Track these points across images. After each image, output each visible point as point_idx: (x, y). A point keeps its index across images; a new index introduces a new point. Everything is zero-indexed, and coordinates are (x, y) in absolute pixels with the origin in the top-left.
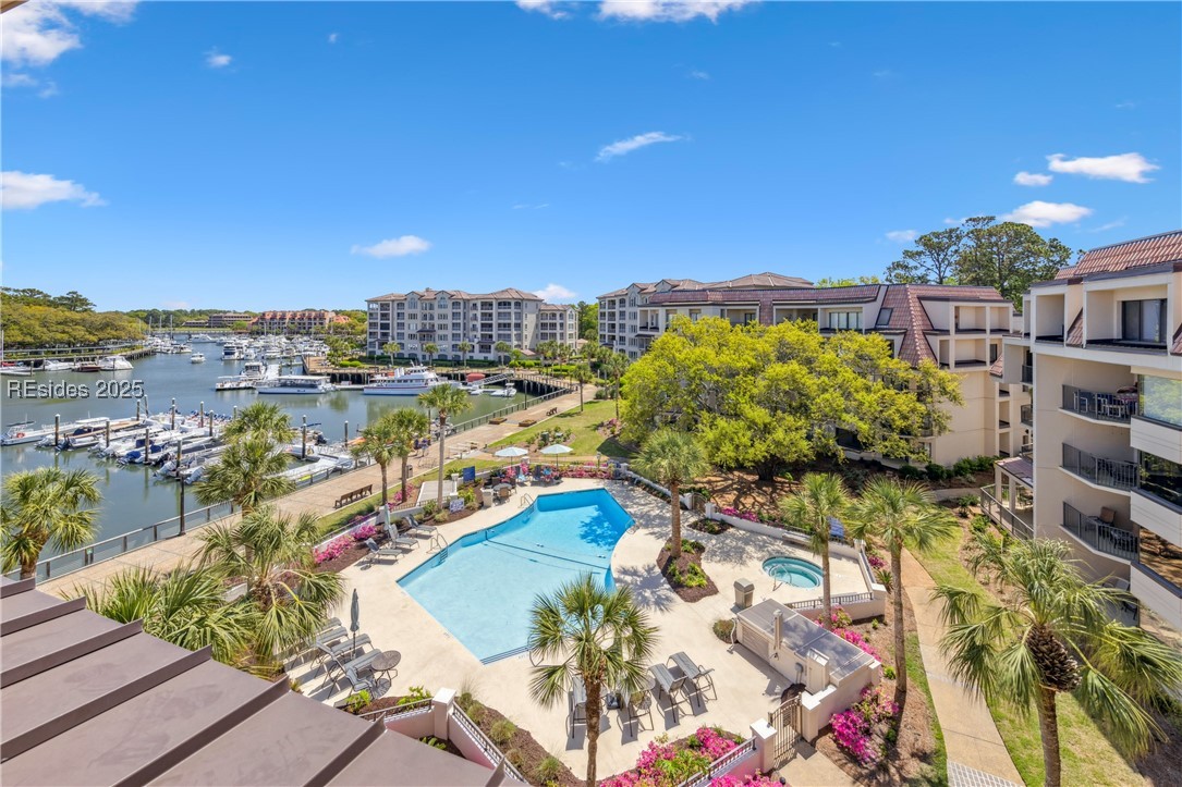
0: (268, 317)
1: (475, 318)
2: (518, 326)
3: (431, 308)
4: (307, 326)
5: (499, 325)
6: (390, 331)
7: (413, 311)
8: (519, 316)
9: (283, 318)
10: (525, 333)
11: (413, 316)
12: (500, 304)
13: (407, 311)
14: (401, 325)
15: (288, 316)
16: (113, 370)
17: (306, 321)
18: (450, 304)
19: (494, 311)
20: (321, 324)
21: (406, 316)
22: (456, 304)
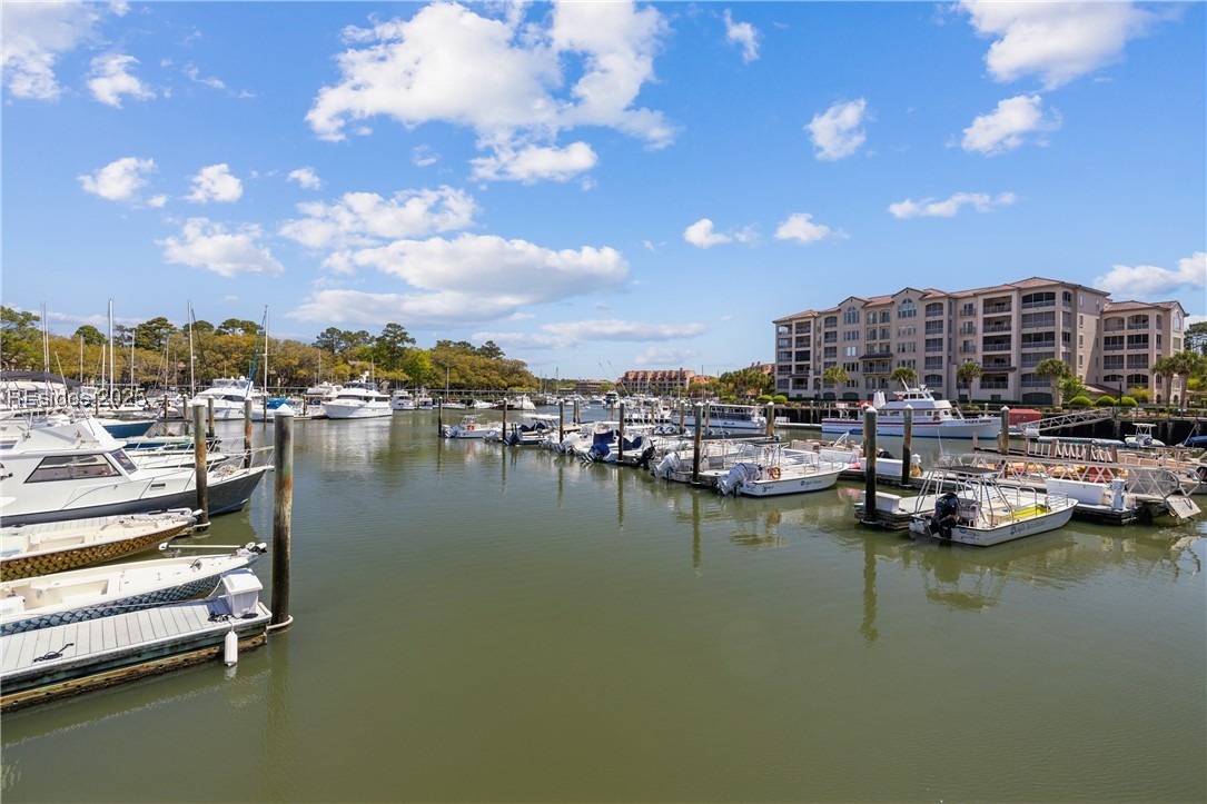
0: (631, 378)
1: (971, 330)
2: (1067, 337)
3: (885, 317)
4: (667, 387)
5: (1026, 338)
6: (811, 363)
7: (851, 327)
8: (1070, 319)
9: (644, 379)
10: (1079, 352)
11: (853, 336)
12: (1026, 300)
13: (841, 328)
14: (831, 351)
15: (650, 376)
16: (521, 409)
17: (666, 381)
18: (921, 308)
19: (1015, 312)
20: (682, 384)
21: (840, 336)
22: (935, 307)
